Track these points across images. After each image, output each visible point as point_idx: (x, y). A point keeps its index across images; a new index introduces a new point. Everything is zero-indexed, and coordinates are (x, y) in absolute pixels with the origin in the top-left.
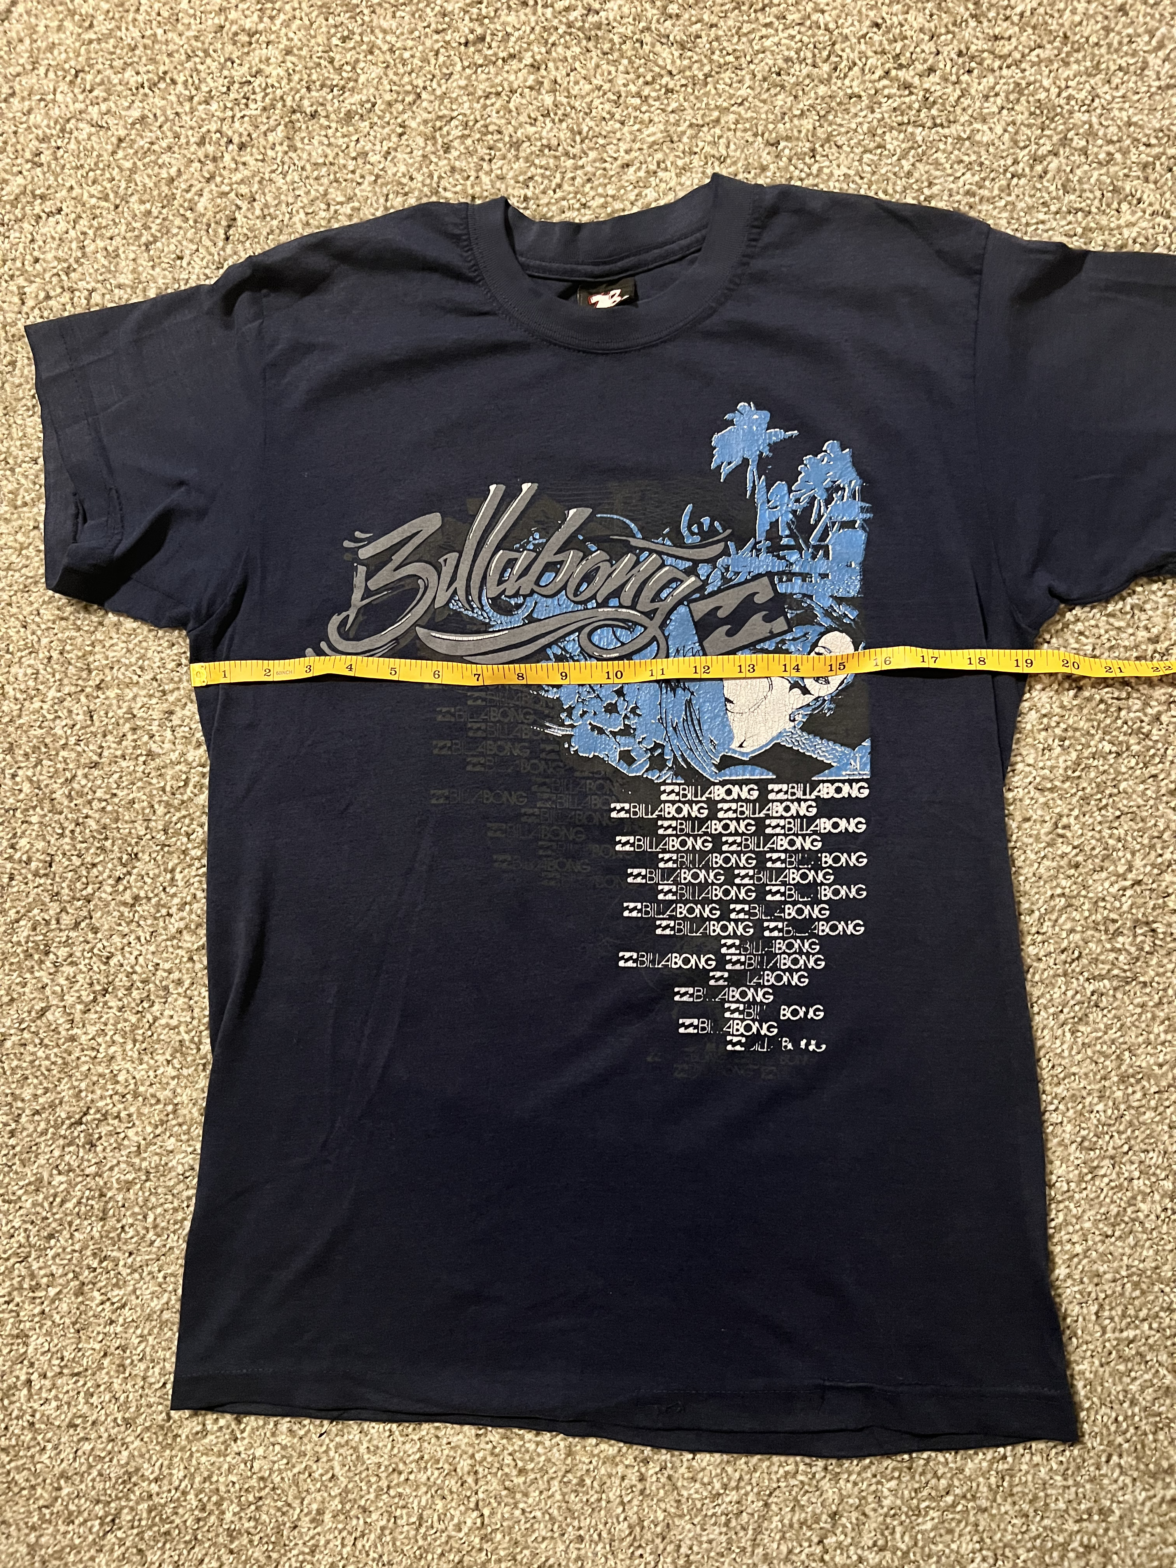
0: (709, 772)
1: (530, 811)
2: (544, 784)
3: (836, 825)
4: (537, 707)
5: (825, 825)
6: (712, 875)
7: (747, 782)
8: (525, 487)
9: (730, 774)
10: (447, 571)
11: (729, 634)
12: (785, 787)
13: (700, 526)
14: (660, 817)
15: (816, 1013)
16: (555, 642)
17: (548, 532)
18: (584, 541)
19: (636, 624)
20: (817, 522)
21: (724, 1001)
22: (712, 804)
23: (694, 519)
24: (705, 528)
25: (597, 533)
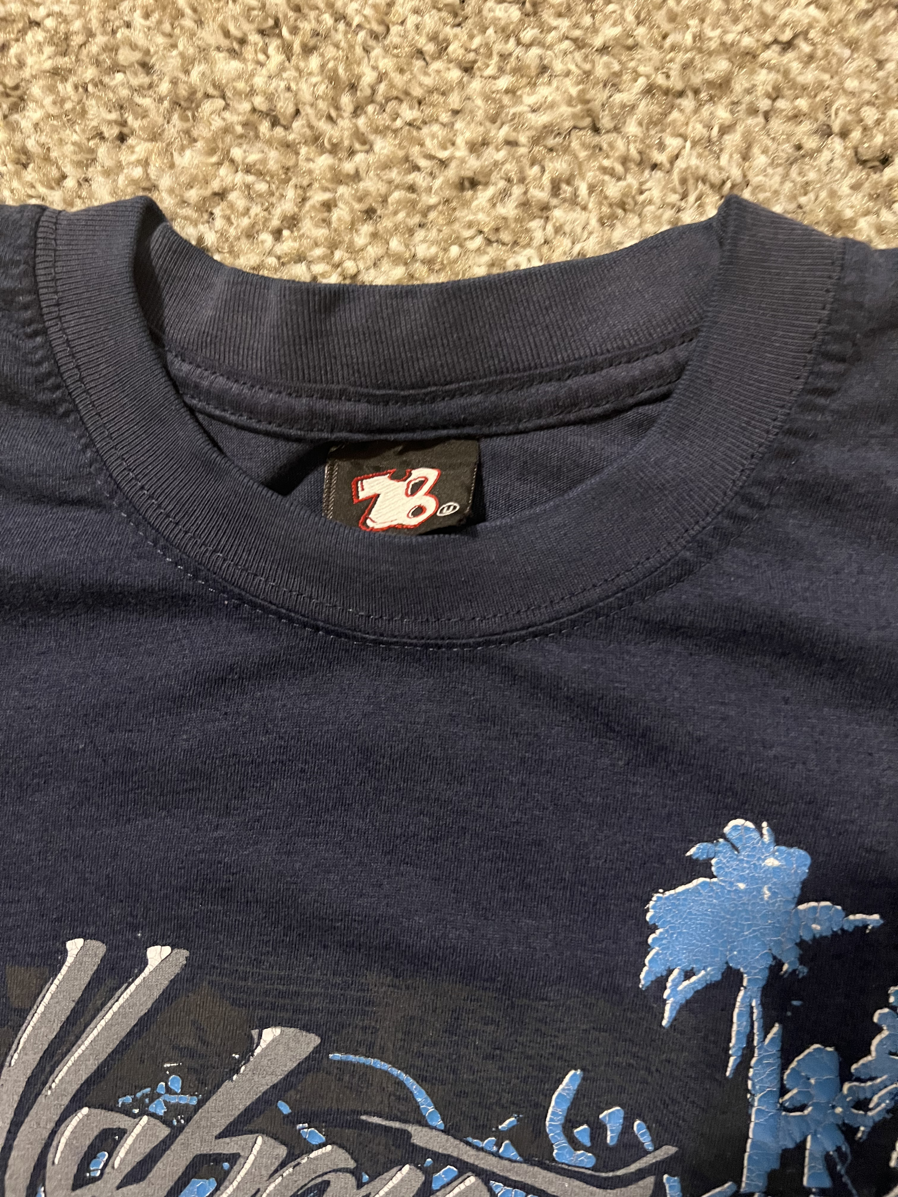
8: (156, 956)
13: (598, 1128)
17: (204, 1078)
18: (294, 1116)
23: (583, 1109)
24: (611, 1137)
25: (328, 1103)
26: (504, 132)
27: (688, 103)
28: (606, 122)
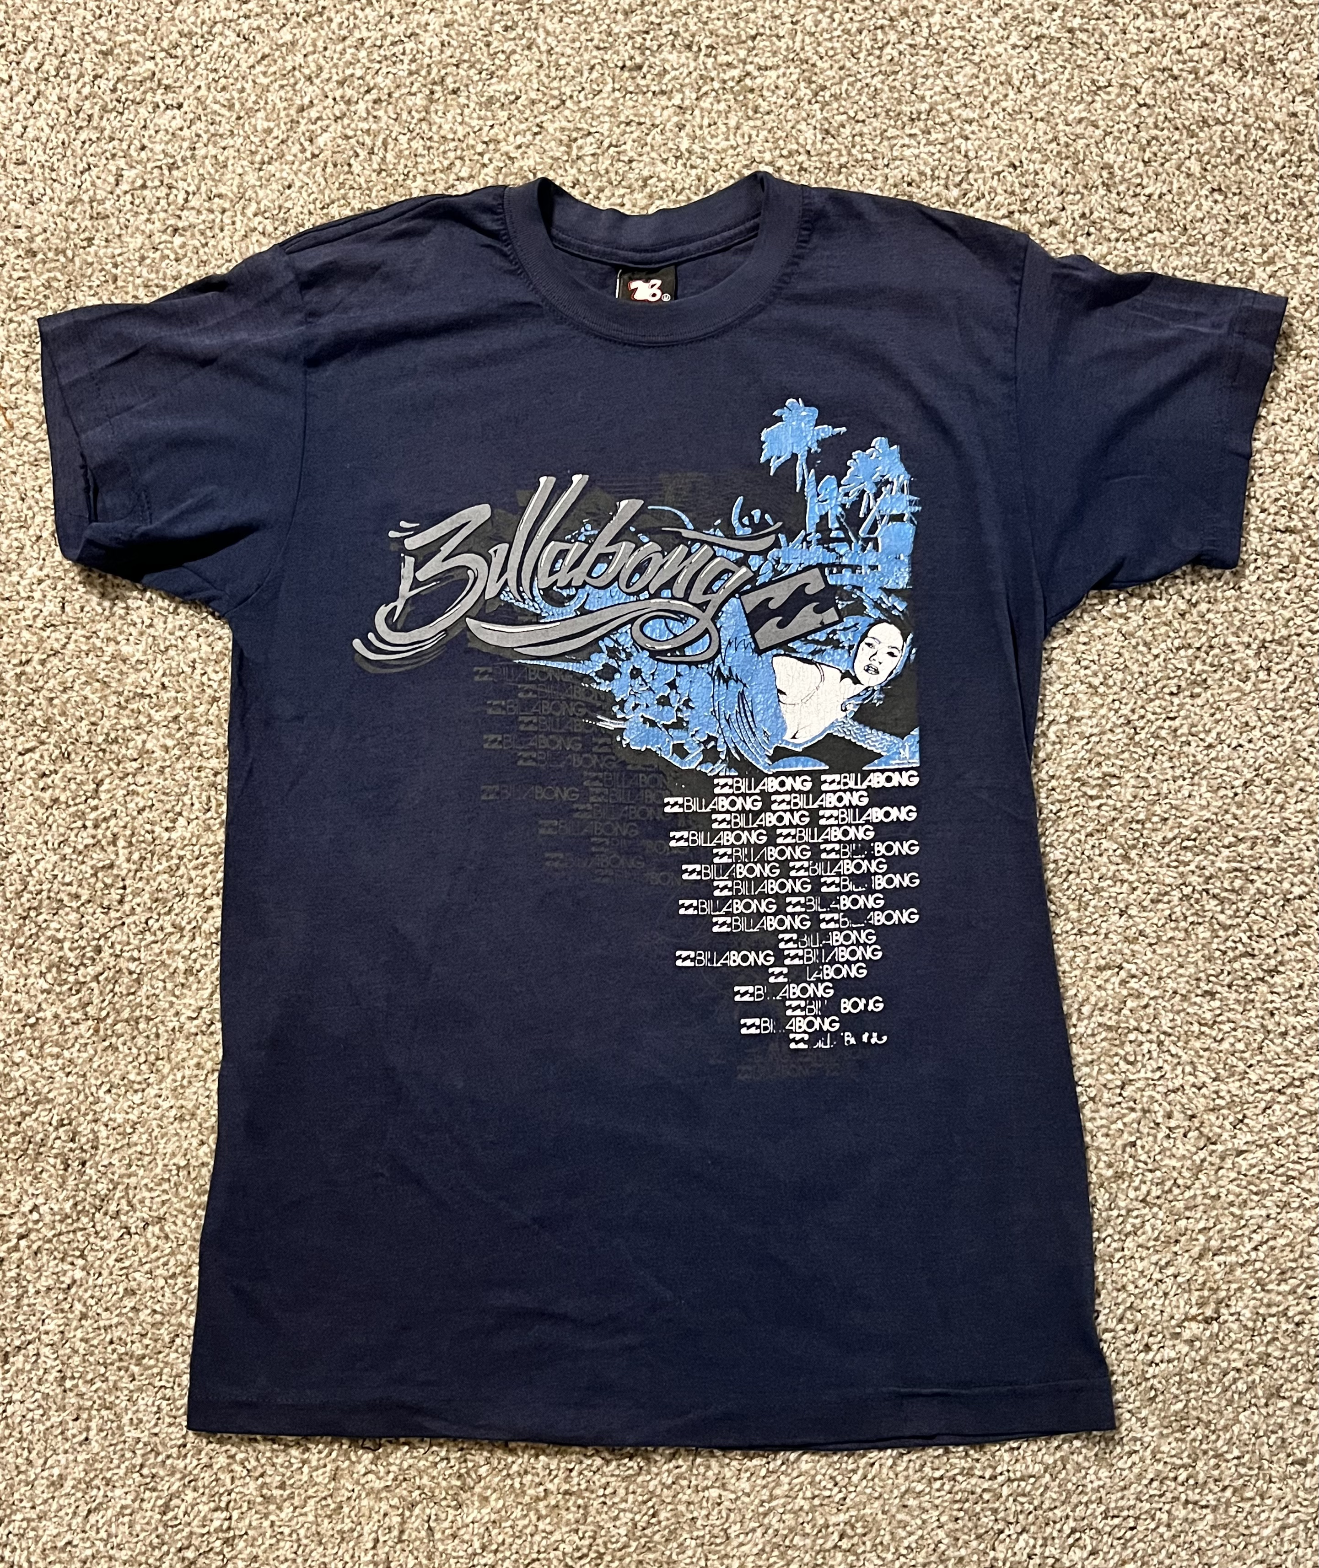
0: (762, 764)
1: (582, 807)
2: (596, 778)
3: (887, 814)
4: (590, 699)
5: (876, 814)
6: (767, 867)
7: (800, 773)
8: (576, 478)
9: (782, 766)
10: (497, 562)
11: (781, 625)
12: (837, 777)
13: (751, 518)
14: (714, 811)
15: (876, 1005)
16: (607, 635)
17: (600, 524)
18: (636, 533)
19: (688, 615)
20: (866, 515)
21: (784, 999)
22: (766, 796)
23: (745, 511)
24: (756, 520)
25: (649, 525)
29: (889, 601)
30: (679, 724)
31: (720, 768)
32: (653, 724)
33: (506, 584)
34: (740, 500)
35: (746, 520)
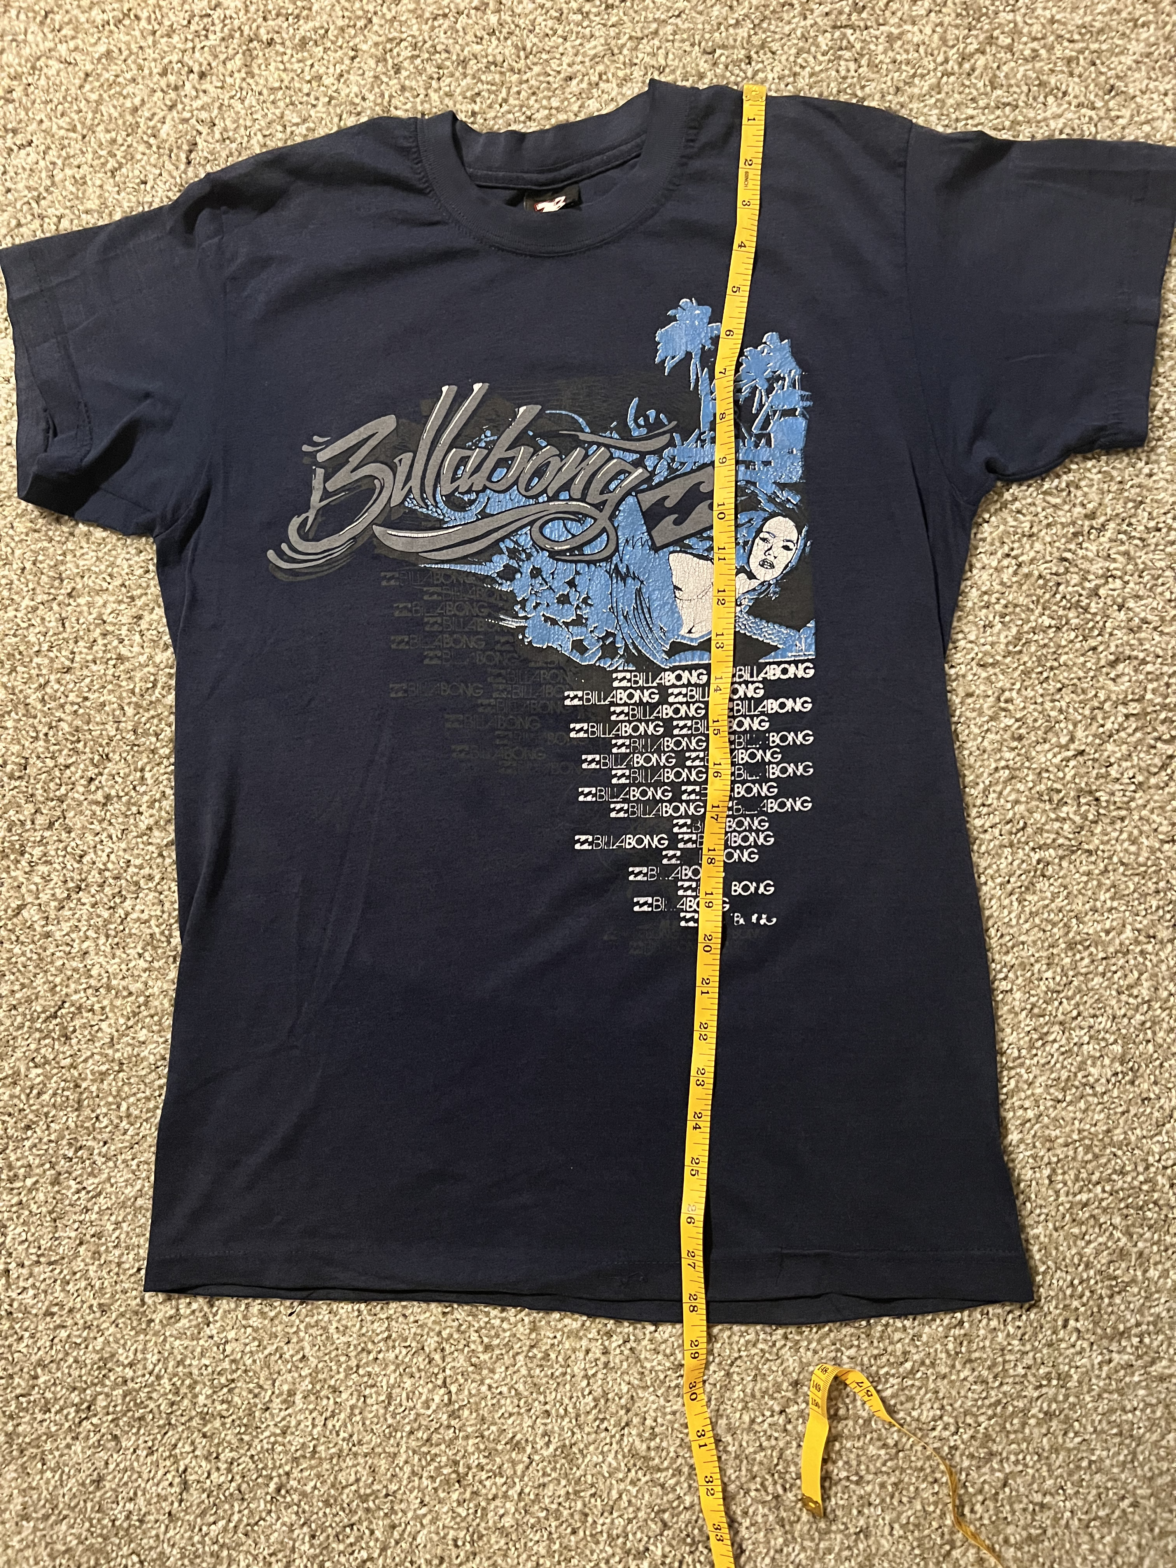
0: (659, 659)
1: (486, 702)
2: (499, 675)
3: (782, 705)
4: (492, 600)
5: (772, 705)
6: (663, 758)
8: (477, 387)
9: (679, 660)
10: (402, 471)
11: (677, 523)
13: (647, 418)
14: (612, 704)
15: (766, 888)
16: (508, 536)
17: (499, 430)
18: (534, 437)
19: (586, 516)
20: (759, 411)
21: (677, 880)
22: (663, 690)
23: (641, 412)
24: (651, 420)
25: (547, 429)
26: (579, 58)
27: (645, 41)
28: (616, 51)
29: (784, 495)
30: (579, 621)
31: (618, 663)
32: (554, 622)
33: (410, 491)
34: (636, 400)
35: (641, 421)
